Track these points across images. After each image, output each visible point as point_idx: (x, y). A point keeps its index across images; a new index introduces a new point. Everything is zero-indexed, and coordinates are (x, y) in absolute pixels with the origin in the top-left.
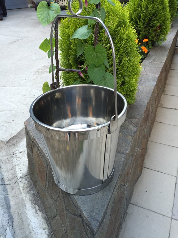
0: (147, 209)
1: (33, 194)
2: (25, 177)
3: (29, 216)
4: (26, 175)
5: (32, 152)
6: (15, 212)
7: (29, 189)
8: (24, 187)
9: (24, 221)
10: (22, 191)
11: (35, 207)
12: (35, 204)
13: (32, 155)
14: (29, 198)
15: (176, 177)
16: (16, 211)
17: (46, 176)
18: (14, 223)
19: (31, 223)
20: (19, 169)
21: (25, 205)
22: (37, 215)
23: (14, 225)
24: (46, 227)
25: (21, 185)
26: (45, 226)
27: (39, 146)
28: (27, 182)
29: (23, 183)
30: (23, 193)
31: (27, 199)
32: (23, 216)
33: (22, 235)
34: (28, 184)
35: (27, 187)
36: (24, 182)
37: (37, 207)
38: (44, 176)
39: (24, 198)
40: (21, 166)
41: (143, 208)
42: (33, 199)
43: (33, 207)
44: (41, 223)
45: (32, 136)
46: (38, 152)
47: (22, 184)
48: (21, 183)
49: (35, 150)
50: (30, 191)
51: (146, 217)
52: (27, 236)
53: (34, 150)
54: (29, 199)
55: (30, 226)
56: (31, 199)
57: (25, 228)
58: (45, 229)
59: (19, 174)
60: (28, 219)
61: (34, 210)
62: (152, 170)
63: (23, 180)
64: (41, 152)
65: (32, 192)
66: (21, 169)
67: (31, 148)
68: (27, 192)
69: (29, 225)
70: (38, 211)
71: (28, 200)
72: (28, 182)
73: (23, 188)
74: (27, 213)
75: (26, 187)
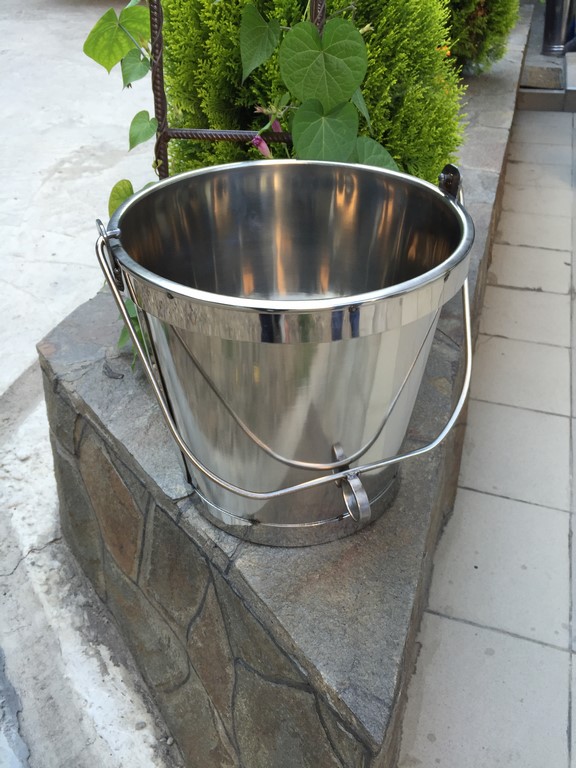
0: (486, 627)
1: (87, 606)
2: (50, 548)
3: (77, 687)
4: (51, 539)
5: (77, 455)
6: (24, 676)
7: (67, 588)
8: (51, 582)
9: (61, 705)
10: (42, 597)
11: (98, 653)
12: (97, 642)
13: (78, 466)
14: (69, 621)
15: (568, 514)
16: (27, 670)
17: (139, 542)
18: (24, 714)
19: (89, 711)
20: (24, 518)
21: (57, 646)
22: (107, 678)
23: (24, 724)
24: (144, 720)
25: (37, 577)
26: (143, 717)
27: (107, 432)
28: (57, 564)
29: (45, 568)
30: (46, 604)
31: (62, 625)
32: (54, 688)
33: (58, 755)
34: (62, 573)
35: (61, 583)
36: (48, 563)
37: (104, 651)
38: (134, 542)
39: (54, 624)
40: (29, 507)
41: (470, 623)
42: (87, 624)
43: (91, 653)
44: (127, 707)
45: (75, 394)
46: (104, 453)
47: (42, 574)
48: (36, 568)
49: (91, 446)
50: (73, 596)
51: (486, 653)
52: (77, 757)
53: (84, 447)
54: (73, 624)
55: (86, 722)
56: (78, 624)
57: (66, 730)
58: (141, 726)
59: (26, 537)
60: (75, 697)
61: (95, 662)
62: (487, 493)
63: (44, 558)
64: (116, 454)
65: (81, 599)
66: (33, 520)
67: (74, 439)
68: (64, 602)
69: (81, 720)
70: (111, 663)
71: (70, 630)
72: (63, 563)
73: (45, 588)
74: (69, 675)
75: (58, 583)
